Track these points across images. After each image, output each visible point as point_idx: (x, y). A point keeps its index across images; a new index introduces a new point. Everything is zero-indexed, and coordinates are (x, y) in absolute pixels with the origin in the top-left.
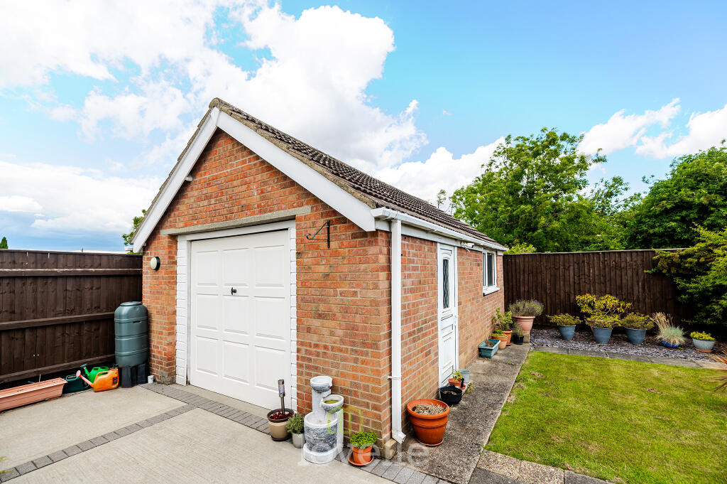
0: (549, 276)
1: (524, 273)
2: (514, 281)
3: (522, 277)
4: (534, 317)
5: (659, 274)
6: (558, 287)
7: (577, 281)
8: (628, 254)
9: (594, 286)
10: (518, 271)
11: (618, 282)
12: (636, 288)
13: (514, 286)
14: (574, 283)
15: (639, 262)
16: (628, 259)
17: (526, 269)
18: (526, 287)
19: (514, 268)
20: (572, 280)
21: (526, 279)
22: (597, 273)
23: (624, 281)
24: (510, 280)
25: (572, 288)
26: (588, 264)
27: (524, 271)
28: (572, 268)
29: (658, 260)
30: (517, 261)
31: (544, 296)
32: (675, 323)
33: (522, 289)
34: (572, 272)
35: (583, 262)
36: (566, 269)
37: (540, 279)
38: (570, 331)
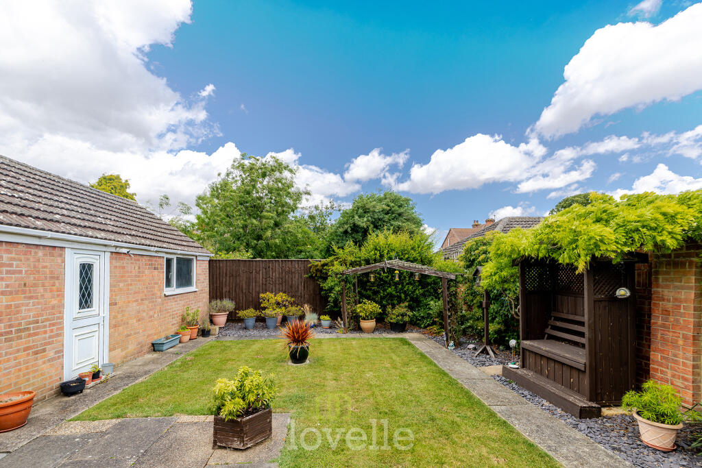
0: (245, 278)
1: (226, 276)
2: (218, 282)
3: (224, 280)
4: (228, 313)
5: (311, 277)
6: (251, 288)
7: (264, 283)
8: (296, 262)
9: (276, 286)
10: (221, 274)
11: (290, 283)
12: (300, 287)
13: (218, 288)
14: (263, 284)
15: (302, 268)
16: (296, 266)
17: (228, 273)
18: (228, 287)
19: (218, 271)
20: (261, 282)
21: (228, 282)
22: (277, 276)
23: (293, 282)
24: (215, 282)
25: (261, 288)
26: (272, 269)
27: (226, 274)
28: (261, 272)
29: (311, 267)
30: (221, 265)
31: (241, 295)
32: (314, 310)
33: (224, 290)
34: (261, 274)
35: (269, 267)
36: (258, 273)
37: (238, 281)
38: (251, 322)
